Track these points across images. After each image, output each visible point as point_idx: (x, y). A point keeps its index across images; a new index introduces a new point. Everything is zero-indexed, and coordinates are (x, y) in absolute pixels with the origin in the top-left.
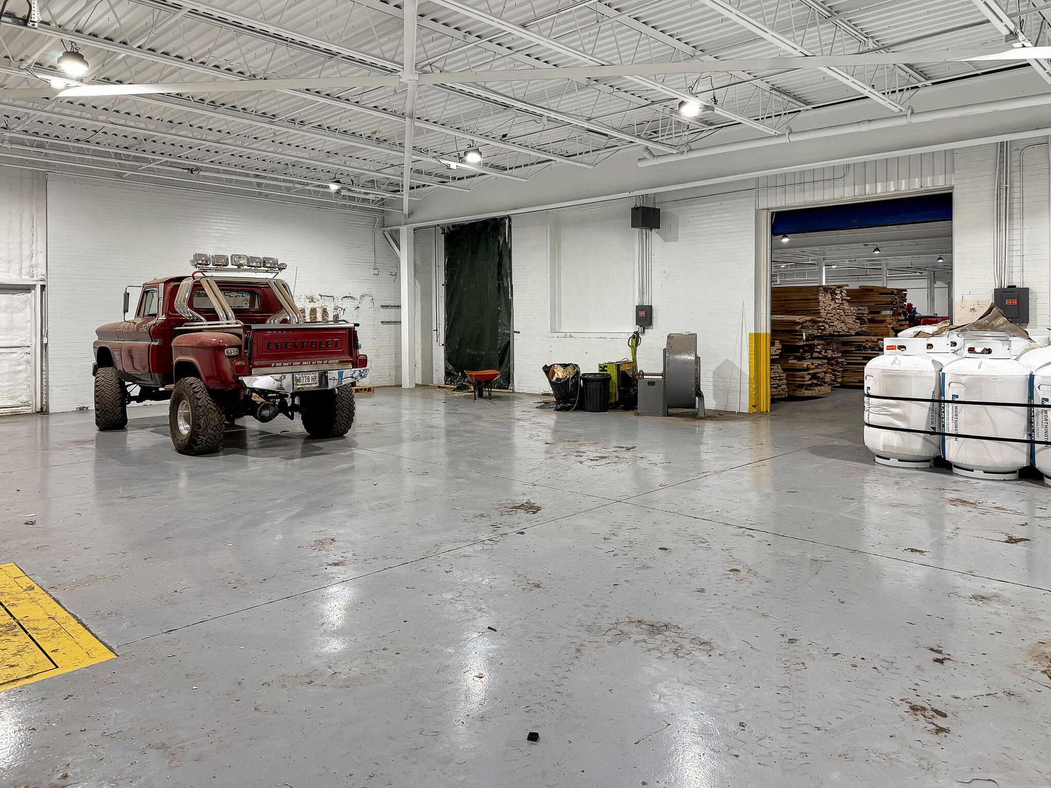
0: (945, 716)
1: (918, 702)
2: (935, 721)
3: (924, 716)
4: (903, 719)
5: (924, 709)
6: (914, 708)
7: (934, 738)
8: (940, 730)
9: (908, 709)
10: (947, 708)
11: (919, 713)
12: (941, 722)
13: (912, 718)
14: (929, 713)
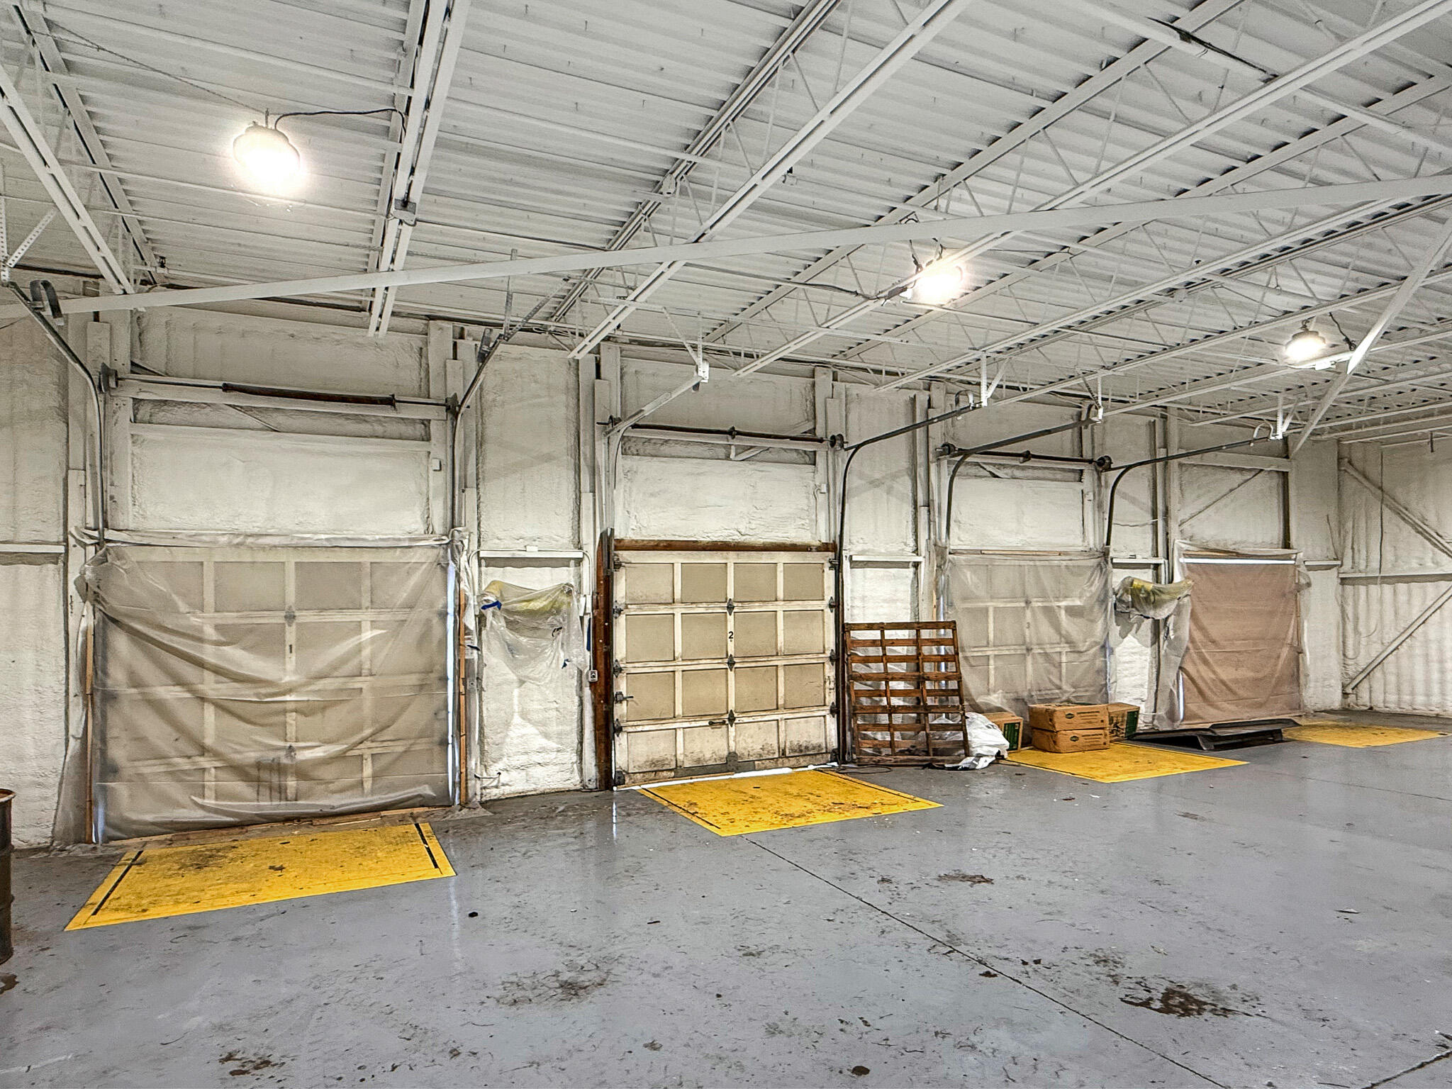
0: (233, 1073)
1: (268, 1072)
2: (238, 1063)
3: (251, 1061)
4: (268, 1048)
5: (257, 1068)
6: (267, 1063)
7: (230, 1049)
8: (230, 1057)
9: (271, 1059)
10: (234, 1083)
11: (259, 1061)
12: (233, 1066)
13: (262, 1052)
14: (248, 1067)
